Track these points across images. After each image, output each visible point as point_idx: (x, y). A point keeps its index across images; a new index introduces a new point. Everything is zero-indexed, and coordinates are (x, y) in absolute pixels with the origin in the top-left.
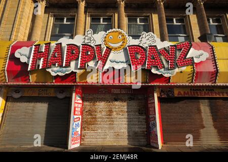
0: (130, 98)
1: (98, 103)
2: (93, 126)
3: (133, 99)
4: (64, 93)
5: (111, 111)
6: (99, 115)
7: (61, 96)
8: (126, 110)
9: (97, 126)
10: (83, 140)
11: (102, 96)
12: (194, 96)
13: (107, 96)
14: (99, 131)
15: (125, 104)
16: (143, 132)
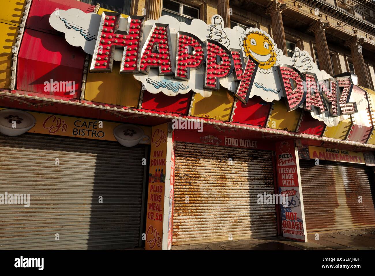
0: (252, 156)
1: (201, 162)
2: (193, 207)
3: (257, 158)
4: (135, 136)
5: (223, 178)
6: (203, 185)
7: (128, 141)
8: (247, 176)
9: (202, 206)
10: (176, 235)
11: (208, 149)
12: (330, 160)
13: (217, 149)
14: (205, 215)
15: (245, 166)
16: (272, 214)
